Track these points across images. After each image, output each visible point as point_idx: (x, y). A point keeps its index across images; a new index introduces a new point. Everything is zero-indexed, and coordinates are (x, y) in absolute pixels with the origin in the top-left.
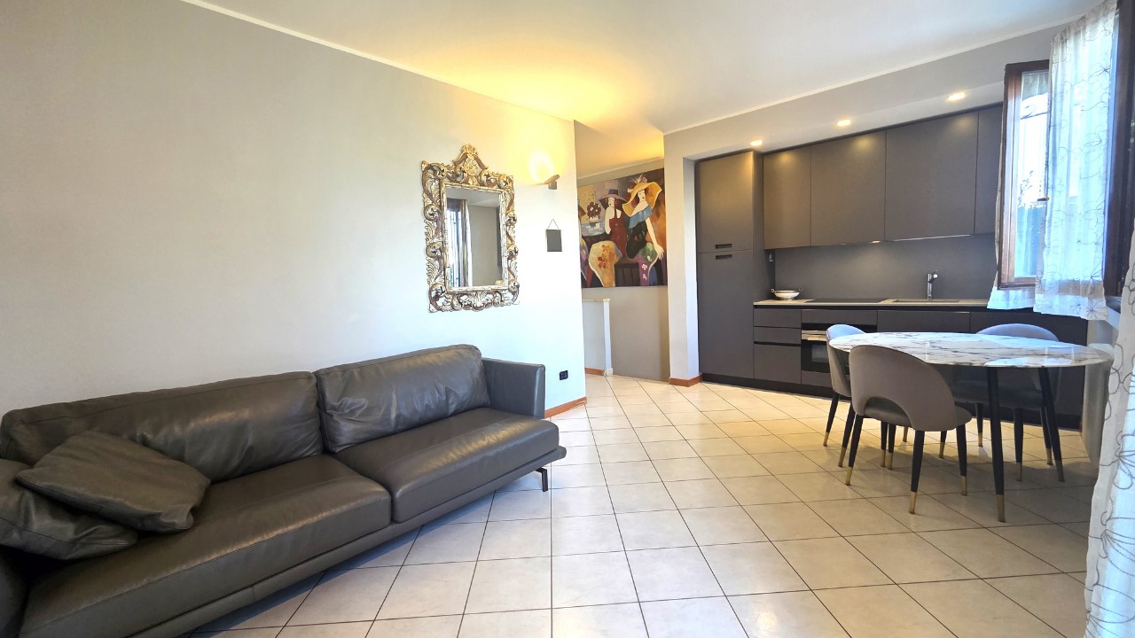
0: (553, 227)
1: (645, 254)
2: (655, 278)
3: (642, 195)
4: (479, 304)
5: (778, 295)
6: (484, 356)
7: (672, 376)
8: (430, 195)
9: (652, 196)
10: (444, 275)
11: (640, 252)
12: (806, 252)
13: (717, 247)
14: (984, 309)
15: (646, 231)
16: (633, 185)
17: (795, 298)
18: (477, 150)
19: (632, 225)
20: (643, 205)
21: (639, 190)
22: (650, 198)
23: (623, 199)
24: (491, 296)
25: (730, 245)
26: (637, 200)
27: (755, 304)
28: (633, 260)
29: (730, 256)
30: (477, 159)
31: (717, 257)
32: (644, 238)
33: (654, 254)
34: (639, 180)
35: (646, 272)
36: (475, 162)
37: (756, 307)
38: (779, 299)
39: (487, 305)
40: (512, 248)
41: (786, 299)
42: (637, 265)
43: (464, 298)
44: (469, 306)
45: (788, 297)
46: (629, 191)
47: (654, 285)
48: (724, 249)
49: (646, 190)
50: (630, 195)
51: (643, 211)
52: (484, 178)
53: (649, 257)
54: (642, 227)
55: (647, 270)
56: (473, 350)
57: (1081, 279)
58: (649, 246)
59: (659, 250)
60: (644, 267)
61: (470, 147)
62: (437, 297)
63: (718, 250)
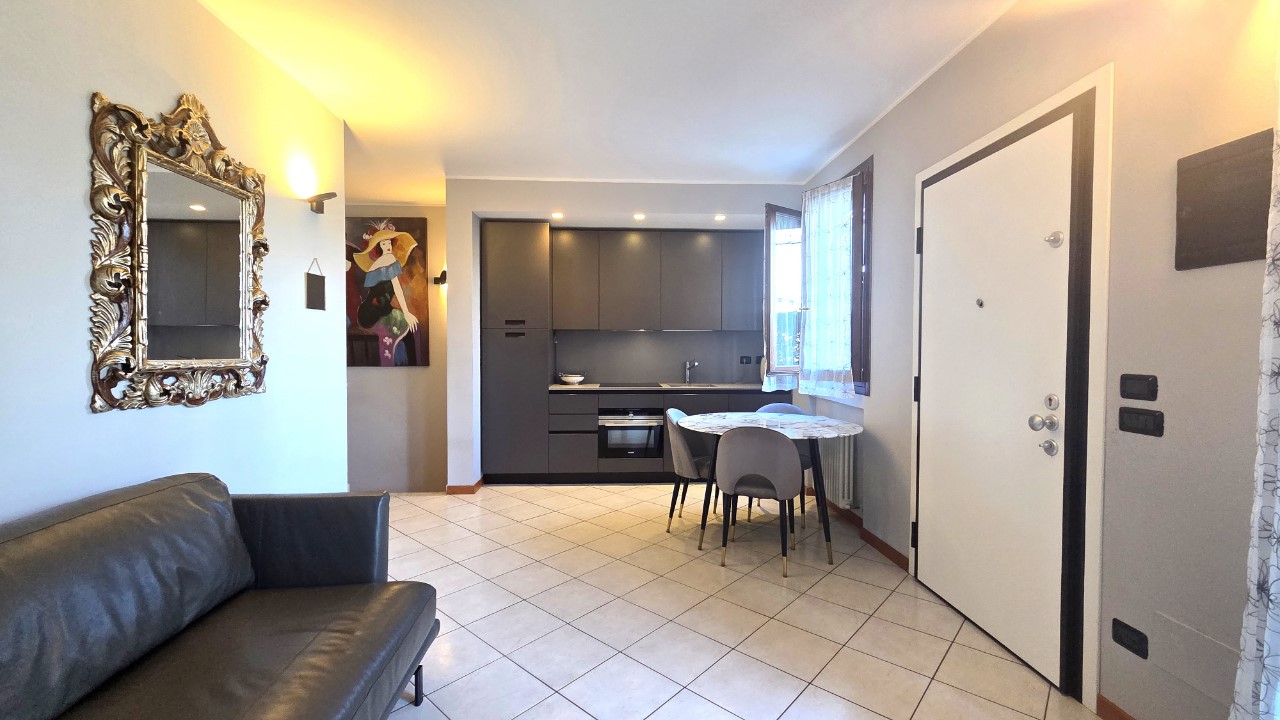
0: (315, 271)
1: (389, 325)
2: (404, 357)
3: (386, 246)
4: (200, 392)
5: (565, 379)
6: (235, 490)
7: (451, 482)
8: (108, 165)
9: (402, 248)
10: (132, 334)
11: (382, 320)
12: (592, 335)
13: (507, 322)
14: (760, 392)
15: (392, 293)
16: (373, 231)
17: (581, 383)
18: (208, 109)
19: (369, 283)
20: (387, 259)
21: (384, 237)
22: (400, 253)
23: (354, 246)
24: (217, 379)
25: (523, 322)
26: (378, 251)
27: (550, 388)
28: (371, 331)
29: (523, 334)
30: (206, 125)
31: (507, 334)
32: (388, 303)
33: (403, 325)
34: (383, 226)
35: (390, 348)
36: (203, 132)
37: (552, 392)
38: (565, 383)
39: (214, 395)
40: (260, 297)
41: (573, 384)
42: (376, 338)
43: (169, 381)
44: (179, 398)
45: (575, 381)
46: (366, 237)
47: (402, 365)
48: (516, 326)
49: (394, 241)
50: (366, 244)
51: (387, 267)
52: (219, 165)
53: (395, 329)
54: (385, 288)
55: (391, 345)
56: (209, 482)
57: (835, 369)
58: (396, 313)
59: (412, 321)
60: (388, 340)
61: (195, 102)
62: (113, 379)
63: (508, 326)
